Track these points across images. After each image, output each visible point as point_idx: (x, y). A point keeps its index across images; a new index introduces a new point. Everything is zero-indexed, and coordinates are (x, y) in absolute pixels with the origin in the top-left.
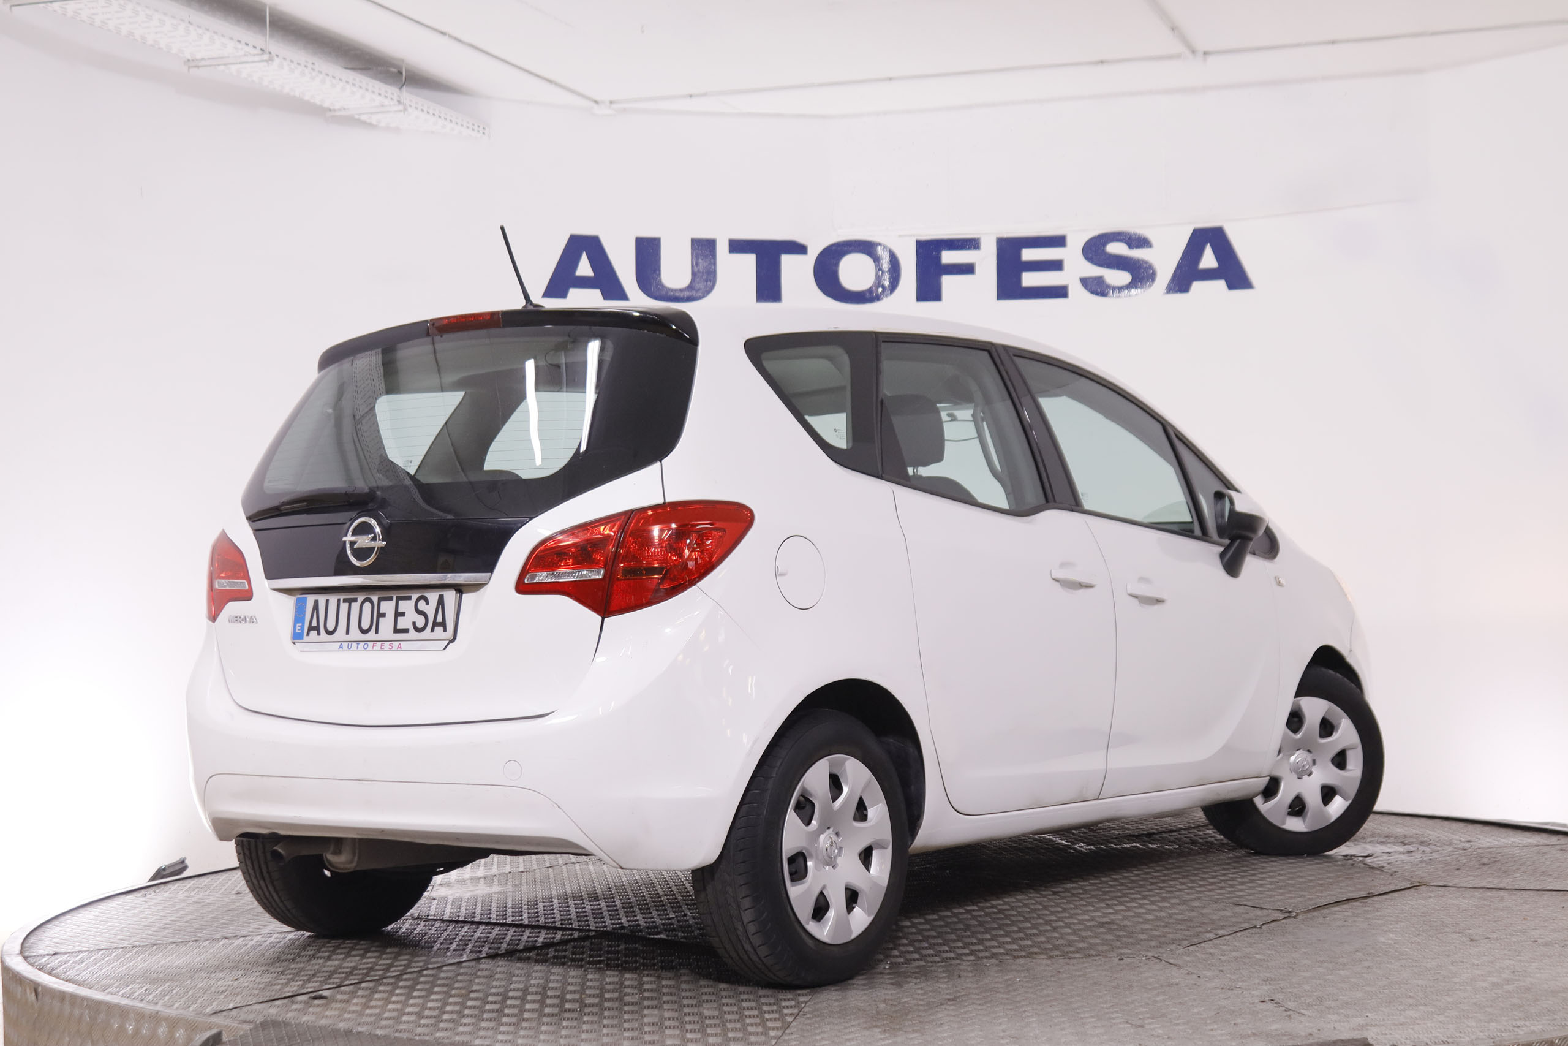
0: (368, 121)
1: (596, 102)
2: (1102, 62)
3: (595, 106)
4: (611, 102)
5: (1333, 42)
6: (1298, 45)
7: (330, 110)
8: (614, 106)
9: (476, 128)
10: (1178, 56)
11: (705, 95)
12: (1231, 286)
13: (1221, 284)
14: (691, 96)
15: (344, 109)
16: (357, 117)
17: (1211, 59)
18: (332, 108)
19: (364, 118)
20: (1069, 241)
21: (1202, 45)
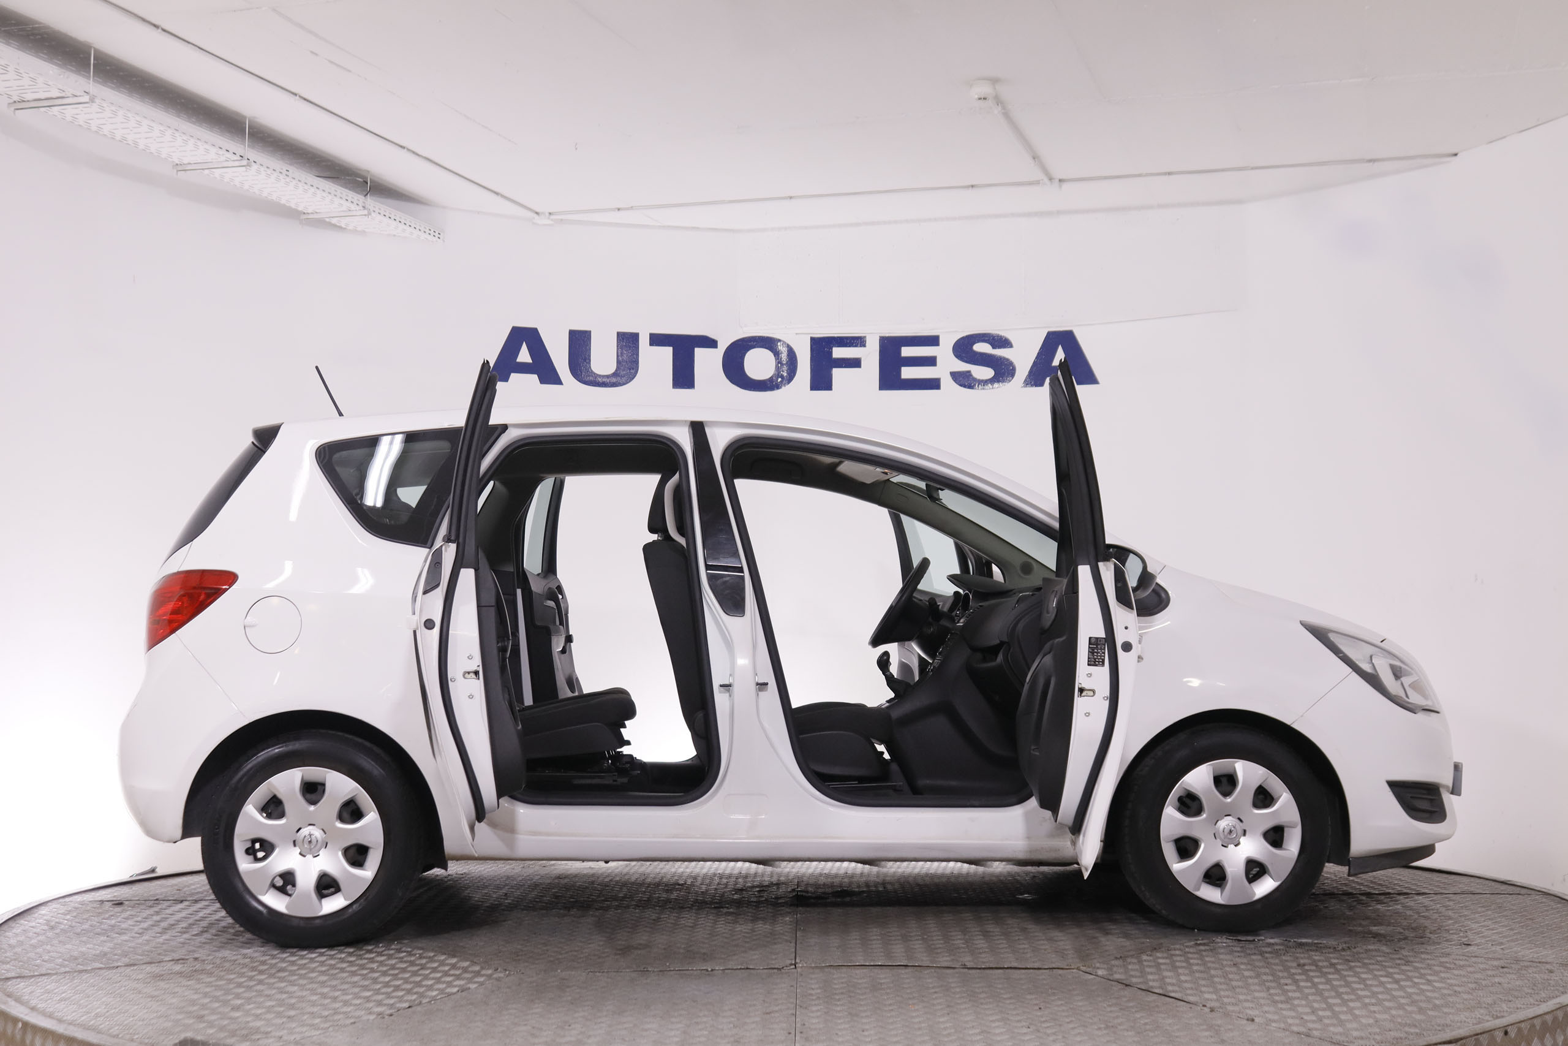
0: (338, 224)
1: (537, 213)
2: (972, 186)
3: (535, 215)
4: (550, 213)
5: (1170, 174)
6: (1140, 175)
7: (304, 213)
8: (552, 217)
9: (432, 232)
10: (1037, 183)
11: (631, 208)
14: (619, 209)
15: (317, 213)
16: (327, 220)
17: (1065, 186)
18: (305, 212)
19: (334, 221)
21: (1058, 174)
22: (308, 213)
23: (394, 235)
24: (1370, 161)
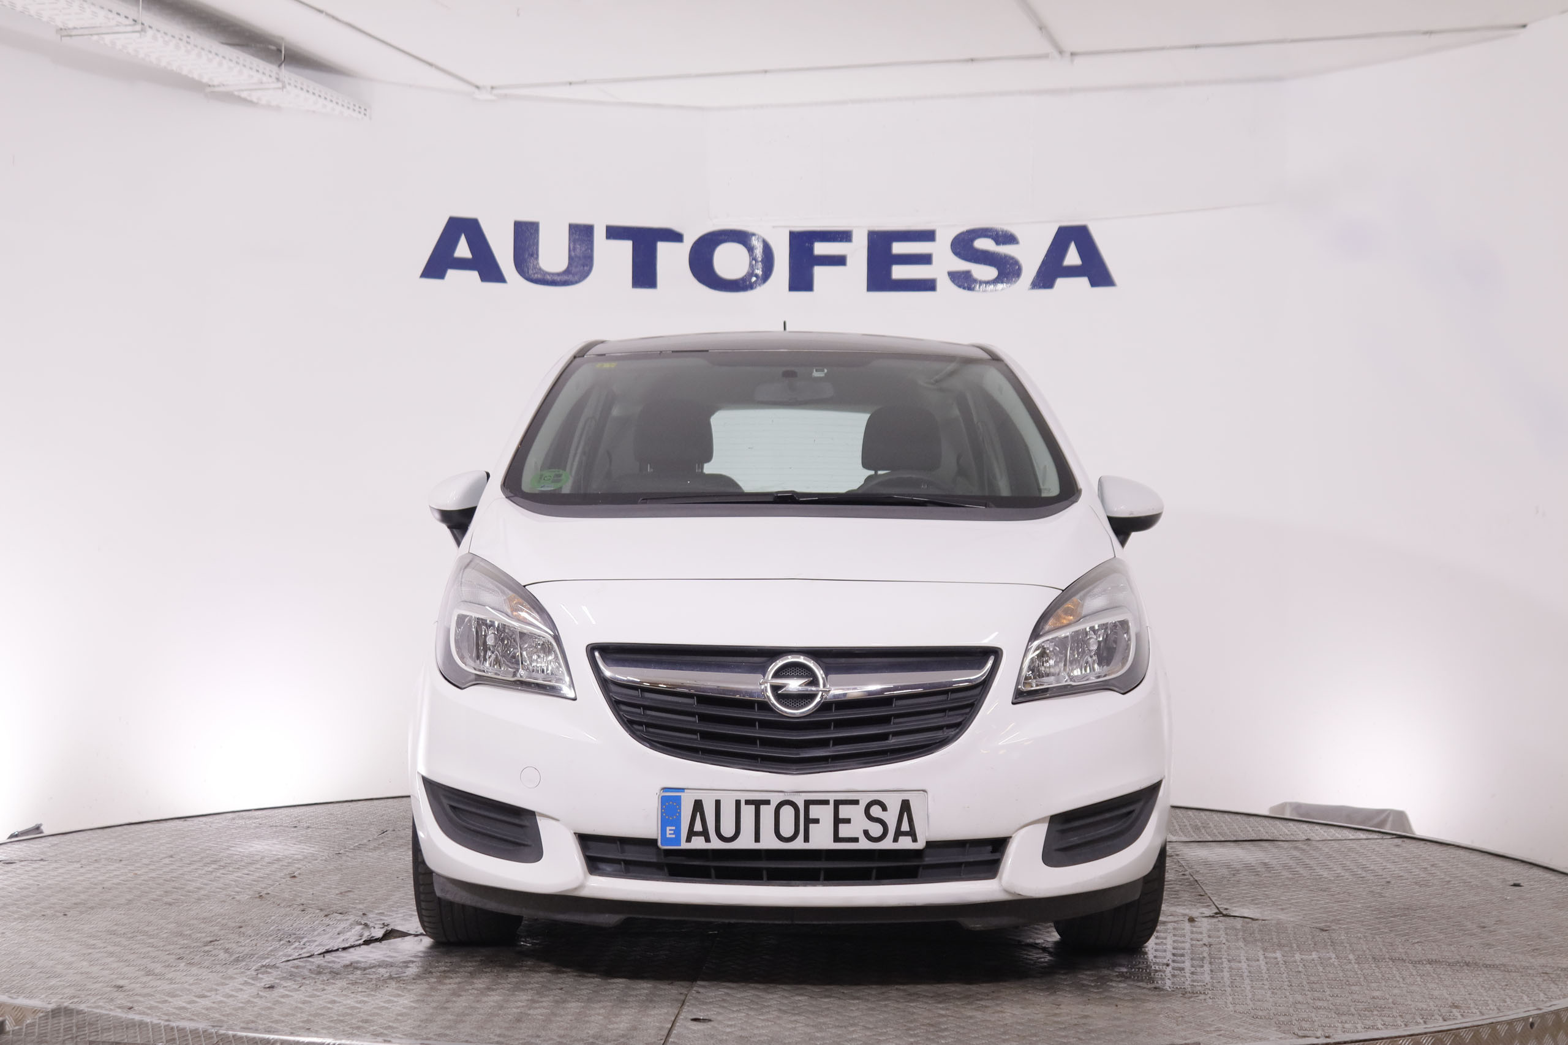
0: (249, 98)
1: (478, 87)
2: (972, 60)
3: (476, 91)
4: (492, 88)
5: (1197, 47)
6: (1162, 49)
7: (209, 86)
8: (495, 92)
9: (357, 108)
10: (1045, 56)
11: (585, 82)
12: (1094, 283)
13: (1084, 281)
14: (570, 84)
15: (224, 85)
16: (236, 93)
17: (1078, 60)
18: (210, 83)
19: (244, 95)
20: (938, 236)
21: (1069, 46)
22: (214, 86)
23: (314, 112)
24: (1426, 33)
